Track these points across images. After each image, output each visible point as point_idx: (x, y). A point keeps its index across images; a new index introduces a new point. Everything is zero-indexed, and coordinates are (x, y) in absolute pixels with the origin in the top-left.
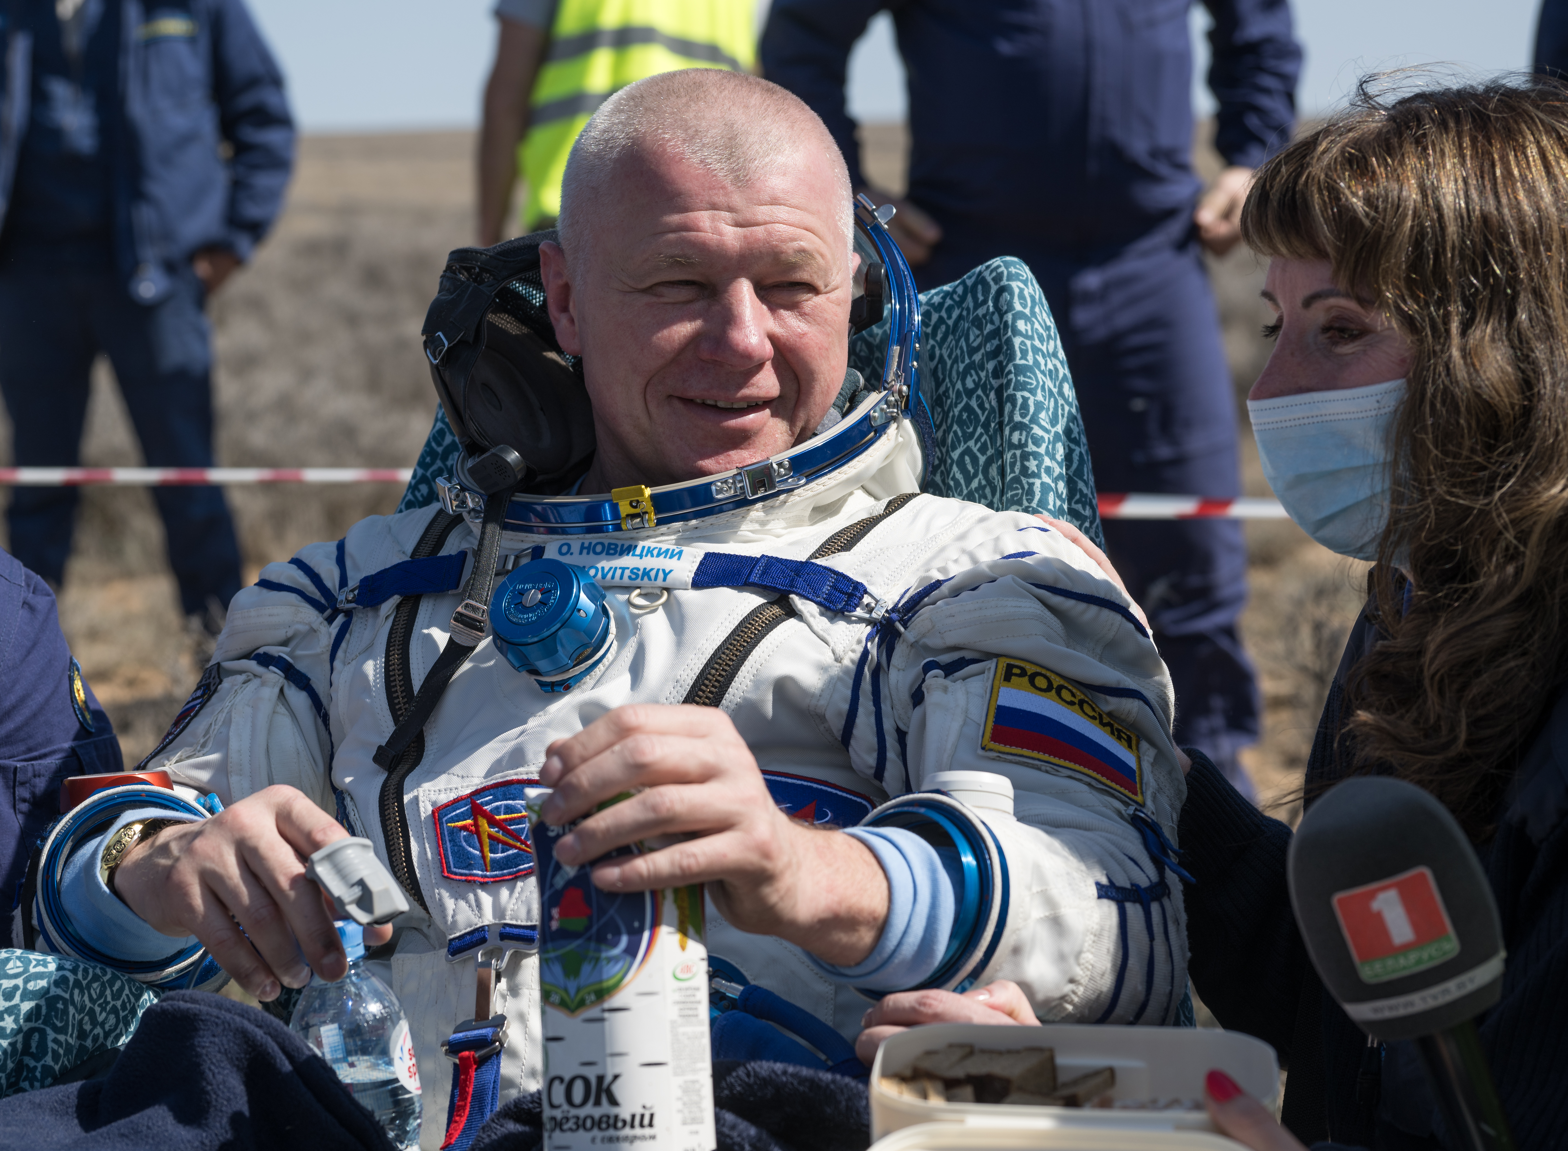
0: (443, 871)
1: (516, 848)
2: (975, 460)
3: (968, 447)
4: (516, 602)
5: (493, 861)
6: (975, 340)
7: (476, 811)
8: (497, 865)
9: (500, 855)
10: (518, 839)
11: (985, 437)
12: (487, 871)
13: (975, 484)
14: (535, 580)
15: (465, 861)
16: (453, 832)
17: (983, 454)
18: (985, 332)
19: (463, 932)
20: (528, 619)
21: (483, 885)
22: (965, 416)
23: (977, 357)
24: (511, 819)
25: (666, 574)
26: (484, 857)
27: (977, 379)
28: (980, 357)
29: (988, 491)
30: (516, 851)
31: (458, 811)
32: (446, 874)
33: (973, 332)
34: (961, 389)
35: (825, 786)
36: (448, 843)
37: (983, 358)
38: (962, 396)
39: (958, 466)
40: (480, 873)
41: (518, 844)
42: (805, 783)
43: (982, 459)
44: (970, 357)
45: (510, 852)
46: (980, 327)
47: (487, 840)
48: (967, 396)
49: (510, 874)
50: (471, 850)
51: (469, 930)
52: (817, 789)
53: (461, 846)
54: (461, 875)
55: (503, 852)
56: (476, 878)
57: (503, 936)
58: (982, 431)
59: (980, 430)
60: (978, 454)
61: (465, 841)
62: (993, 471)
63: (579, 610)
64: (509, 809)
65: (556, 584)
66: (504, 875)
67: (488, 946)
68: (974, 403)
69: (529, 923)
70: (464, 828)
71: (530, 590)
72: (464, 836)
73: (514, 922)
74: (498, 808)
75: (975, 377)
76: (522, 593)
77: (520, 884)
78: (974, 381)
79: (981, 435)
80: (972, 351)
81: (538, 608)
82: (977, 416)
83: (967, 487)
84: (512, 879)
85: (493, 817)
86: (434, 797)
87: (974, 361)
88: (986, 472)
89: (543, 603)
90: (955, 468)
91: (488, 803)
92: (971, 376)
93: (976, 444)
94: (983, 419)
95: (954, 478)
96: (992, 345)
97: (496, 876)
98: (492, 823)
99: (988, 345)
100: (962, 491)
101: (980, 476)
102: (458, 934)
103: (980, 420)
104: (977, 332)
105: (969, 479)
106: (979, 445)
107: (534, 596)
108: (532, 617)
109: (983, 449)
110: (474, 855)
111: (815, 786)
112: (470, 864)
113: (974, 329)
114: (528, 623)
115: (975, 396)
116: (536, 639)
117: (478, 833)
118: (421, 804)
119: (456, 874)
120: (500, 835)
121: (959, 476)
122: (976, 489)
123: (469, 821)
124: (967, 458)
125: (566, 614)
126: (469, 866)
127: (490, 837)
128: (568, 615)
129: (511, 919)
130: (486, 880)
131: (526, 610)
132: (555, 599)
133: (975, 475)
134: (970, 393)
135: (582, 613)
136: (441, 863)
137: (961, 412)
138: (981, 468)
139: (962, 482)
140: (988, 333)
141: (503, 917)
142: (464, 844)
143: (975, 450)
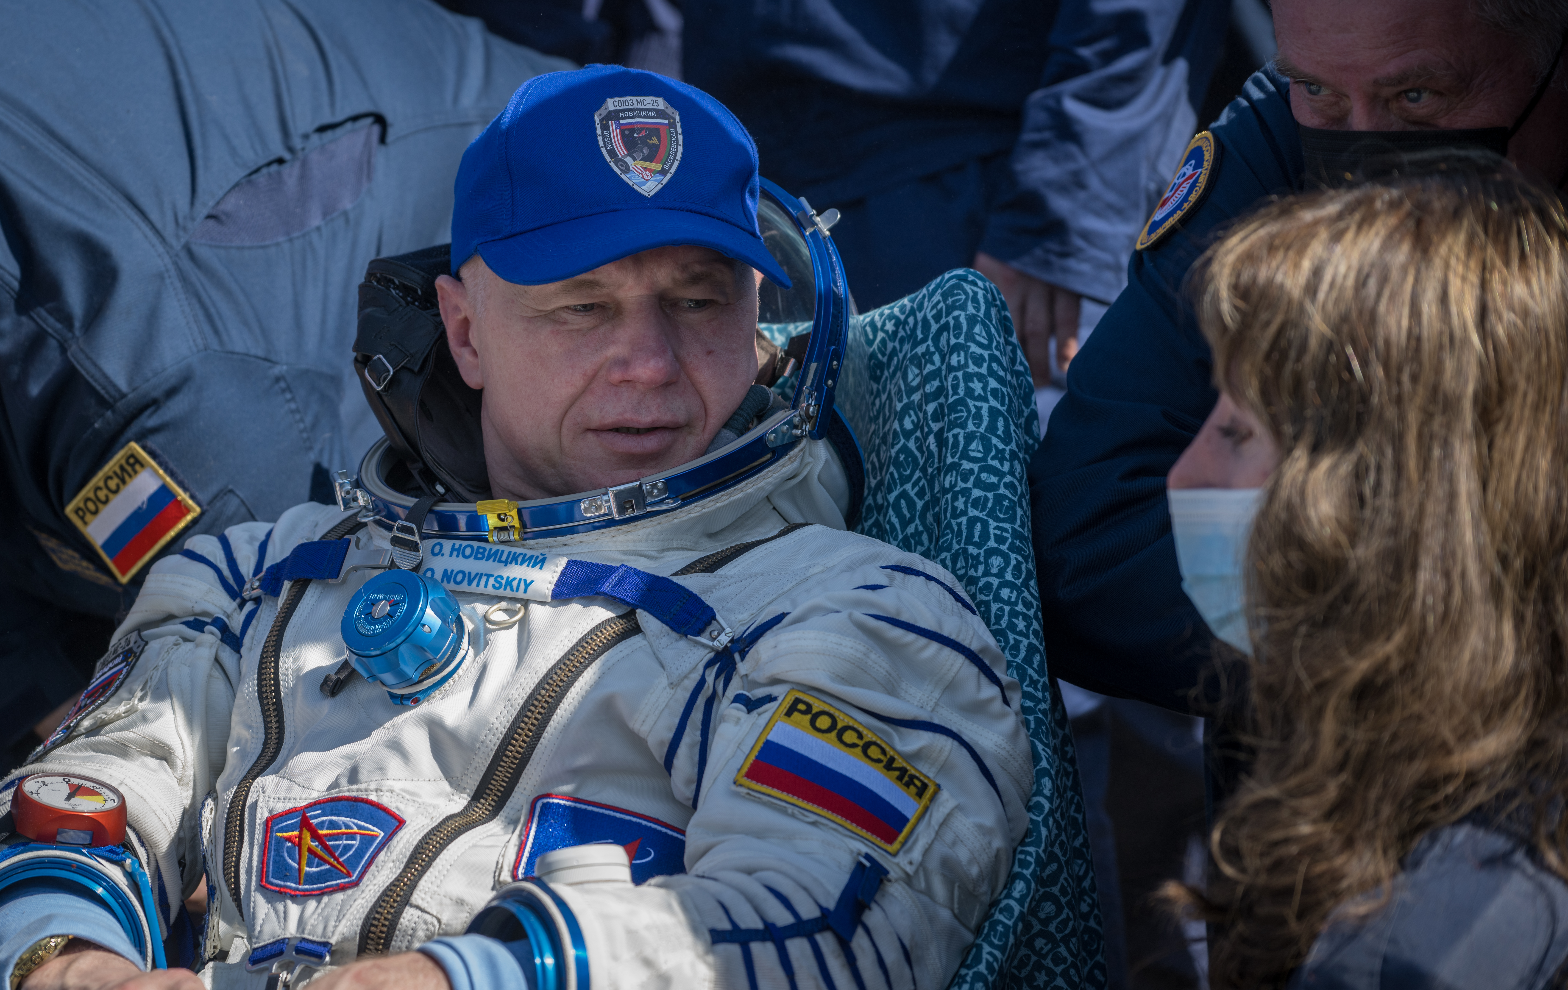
0: (261, 880)
1: (329, 863)
2: (911, 505)
3: (904, 490)
4: (367, 611)
5: (308, 874)
6: (914, 379)
7: (305, 823)
8: (311, 879)
9: (315, 869)
10: (333, 856)
11: (923, 481)
12: (300, 884)
13: (911, 529)
14: (387, 590)
15: (283, 871)
16: (280, 842)
17: (921, 498)
18: (925, 372)
19: (266, 943)
20: (374, 630)
21: (294, 898)
22: (902, 457)
23: (916, 397)
24: (330, 835)
25: (527, 585)
26: (300, 870)
27: (916, 420)
28: (919, 397)
29: (925, 537)
30: (327, 867)
31: (289, 822)
32: (264, 883)
33: (912, 371)
34: (898, 429)
35: (655, 824)
36: (272, 853)
37: (921, 399)
38: (899, 437)
39: (893, 510)
40: (293, 885)
41: (332, 860)
42: (634, 819)
43: (920, 504)
44: (909, 397)
45: (323, 868)
46: (920, 367)
47: (307, 854)
48: (904, 438)
49: (318, 889)
50: (290, 861)
51: (271, 941)
52: (646, 826)
53: (283, 857)
54: (277, 885)
55: (317, 867)
56: (289, 891)
57: (299, 951)
58: (921, 475)
59: (918, 474)
60: (916, 499)
61: (288, 852)
62: (930, 518)
63: (424, 625)
64: (333, 825)
65: (404, 598)
66: (313, 890)
67: (284, 959)
68: (912, 445)
69: (323, 940)
70: (289, 839)
71: (382, 600)
72: (288, 847)
73: (310, 937)
74: (323, 822)
75: (914, 417)
76: (374, 603)
77: (325, 899)
78: (913, 422)
79: (919, 479)
80: (911, 391)
81: (385, 621)
82: (915, 459)
83: (902, 532)
84: (319, 895)
85: (316, 831)
86: (271, 805)
87: (913, 401)
88: (923, 517)
89: (390, 615)
90: (891, 512)
91: (316, 817)
92: (910, 416)
93: (913, 488)
94: (921, 462)
95: (889, 522)
96: (931, 387)
97: (307, 890)
98: (315, 836)
99: (928, 387)
100: (897, 536)
101: (917, 521)
102: (261, 944)
103: (919, 464)
104: (917, 371)
105: (905, 524)
106: (917, 489)
107: (382, 608)
108: (378, 629)
109: (921, 494)
110: (292, 867)
111: (644, 823)
112: (286, 875)
113: (913, 368)
114: (374, 635)
115: (913, 437)
116: (378, 652)
117: (300, 845)
118: (259, 810)
119: (272, 884)
120: (319, 850)
121: (895, 520)
122: (911, 534)
123: (296, 833)
124: (903, 502)
125: (409, 629)
126: (285, 878)
127: (310, 850)
128: (410, 630)
129: (309, 934)
130: (298, 893)
131: (375, 621)
132: (401, 612)
133: (912, 520)
134: (907, 435)
135: (426, 629)
136: (262, 871)
137: (898, 453)
138: (918, 514)
139: (898, 526)
140: (927, 374)
141: (303, 932)
142: (286, 855)
143: (912, 493)
